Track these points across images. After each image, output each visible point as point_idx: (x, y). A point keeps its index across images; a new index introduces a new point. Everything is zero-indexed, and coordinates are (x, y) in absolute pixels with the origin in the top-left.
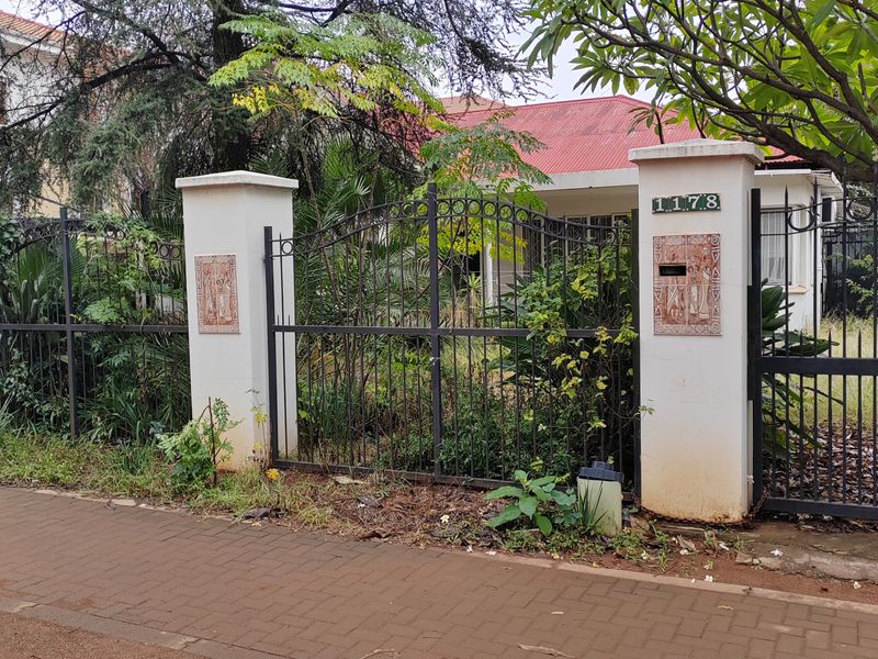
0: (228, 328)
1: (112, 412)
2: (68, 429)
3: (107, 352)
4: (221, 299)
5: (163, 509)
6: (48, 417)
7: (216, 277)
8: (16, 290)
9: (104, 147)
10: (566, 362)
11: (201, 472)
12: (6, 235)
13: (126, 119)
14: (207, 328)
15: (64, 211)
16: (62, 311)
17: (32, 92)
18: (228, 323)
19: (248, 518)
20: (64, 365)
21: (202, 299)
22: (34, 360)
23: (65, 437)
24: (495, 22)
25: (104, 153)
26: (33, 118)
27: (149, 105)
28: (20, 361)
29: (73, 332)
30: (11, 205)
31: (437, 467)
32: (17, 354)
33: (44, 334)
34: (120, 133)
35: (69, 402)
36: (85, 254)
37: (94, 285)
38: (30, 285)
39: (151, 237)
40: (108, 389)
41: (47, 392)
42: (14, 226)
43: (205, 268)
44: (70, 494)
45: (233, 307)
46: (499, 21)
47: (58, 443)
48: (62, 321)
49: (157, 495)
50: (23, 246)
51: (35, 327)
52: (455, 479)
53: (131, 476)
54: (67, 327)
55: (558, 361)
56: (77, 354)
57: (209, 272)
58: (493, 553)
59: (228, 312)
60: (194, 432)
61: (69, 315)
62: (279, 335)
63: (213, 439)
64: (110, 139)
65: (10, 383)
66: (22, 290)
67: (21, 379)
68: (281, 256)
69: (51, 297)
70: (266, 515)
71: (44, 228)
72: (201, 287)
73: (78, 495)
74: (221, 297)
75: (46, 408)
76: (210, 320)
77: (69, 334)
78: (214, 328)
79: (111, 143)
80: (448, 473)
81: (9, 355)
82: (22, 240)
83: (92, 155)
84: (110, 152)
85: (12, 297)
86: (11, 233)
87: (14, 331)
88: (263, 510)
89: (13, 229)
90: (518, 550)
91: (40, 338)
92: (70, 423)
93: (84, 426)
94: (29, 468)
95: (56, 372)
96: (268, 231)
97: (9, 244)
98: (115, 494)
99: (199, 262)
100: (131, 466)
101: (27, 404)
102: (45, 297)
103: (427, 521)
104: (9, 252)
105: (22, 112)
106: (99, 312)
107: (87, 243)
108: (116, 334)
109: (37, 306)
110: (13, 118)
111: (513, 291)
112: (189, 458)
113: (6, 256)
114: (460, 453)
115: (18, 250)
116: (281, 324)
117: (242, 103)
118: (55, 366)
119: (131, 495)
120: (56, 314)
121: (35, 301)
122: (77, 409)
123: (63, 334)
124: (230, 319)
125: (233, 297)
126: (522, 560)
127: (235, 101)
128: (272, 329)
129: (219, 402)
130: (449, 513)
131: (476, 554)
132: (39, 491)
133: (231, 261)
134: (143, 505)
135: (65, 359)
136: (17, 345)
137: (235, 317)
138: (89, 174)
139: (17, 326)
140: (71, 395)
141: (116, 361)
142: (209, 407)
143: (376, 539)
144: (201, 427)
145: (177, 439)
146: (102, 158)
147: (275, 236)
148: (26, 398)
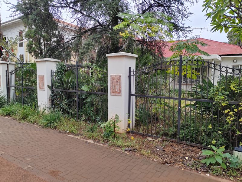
1: (87, 113)
2: (76, 117)
3: (86, 98)
4: (117, 87)
5: (101, 145)
6: (71, 113)
7: (116, 81)
8: (65, 82)
9: (87, 46)
10: (229, 112)
11: (111, 134)
12: (63, 68)
13: (92, 39)
14: (113, 94)
15: (77, 62)
16: (76, 87)
17: (70, 35)
18: (119, 93)
19: (126, 151)
20: (75, 101)
21: (112, 86)
22: (68, 99)
23: (75, 119)
24: (179, 18)
25: (87, 48)
26: (70, 41)
27: (98, 36)
28: (65, 99)
29: (78, 93)
30: (64, 61)
31: (179, 138)
32: (64, 97)
33: (71, 93)
34: (91, 43)
35: (76, 110)
36: (82, 73)
37: (84, 81)
38: (68, 80)
39: (99, 69)
40: (86, 107)
41: (71, 107)
42: (65, 66)
43: (113, 78)
44: (76, 137)
45: (120, 89)
46: (180, 18)
47: (74, 120)
48: (76, 90)
49: (99, 140)
50: (67, 71)
51: (69, 91)
52: (184, 142)
53: (92, 133)
54: (77, 91)
55: (226, 112)
56: (79, 98)
57: (114, 79)
58: (208, 175)
59: (119, 90)
60: (110, 123)
61: (77, 89)
62: (132, 97)
63: (114, 125)
64: (88, 44)
65: (63, 104)
66: (66, 81)
67: (65, 104)
68: (133, 75)
69: (73, 84)
70: (131, 150)
71: (72, 66)
72: (112, 83)
73: (78, 137)
74: (117, 86)
75: (71, 111)
76: (113, 92)
77: (77, 93)
78: (115, 94)
79: (88, 45)
80: (181, 140)
81: (63, 97)
82: (67, 69)
83: (83, 49)
84: (88, 48)
85: (64, 83)
86: (64, 67)
87: (64, 92)
88: (130, 149)
89: (65, 67)
90: (217, 175)
91: (70, 93)
92: (77, 115)
93: (80, 116)
94: (67, 128)
95: (73, 102)
97: (64, 70)
98: (88, 138)
99: (111, 76)
100: (92, 130)
101: (66, 110)
102: (72, 83)
103: (181, 158)
104: (63, 72)
105: (68, 39)
106: (85, 88)
107: (82, 70)
108: (89, 94)
109: (70, 86)
110: (65, 41)
111: (196, 86)
112: (108, 130)
113: (63, 73)
114: (185, 135)
115: (66, 71)
117: (122, 35)
118: (73, 101)
119: (92, 139)
120: (74, 88)
121: (69, 84)
122: (78, 112)
123: (75, 93)
124: (119, 92)
125: (120, 86)
127: (120, 34)
128: (130, 95)
129: (117, 115)
130: (188, 156)
131: (202, 175)
132: (69, 135)
133: (120, 76)
134: (96, 143)
135: (76, 99)
136: (65, 95)
137: (120, 91)
138: (83, 53)
139: (65, 91)
140: (77, 108)
141: (88, 100)
142: (114, 116)
143: (167, 164)
144: (111, 121)
145: (105, 125)
146: (86, 49)
147: (132, 70)
148: (66, 108)
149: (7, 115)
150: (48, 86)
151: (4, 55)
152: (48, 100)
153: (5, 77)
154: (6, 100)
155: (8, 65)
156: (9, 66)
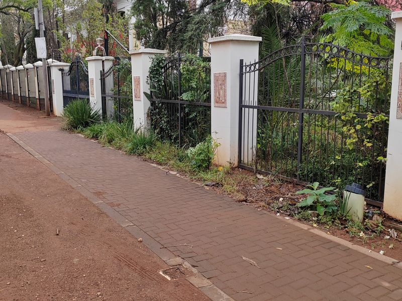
0: (223, 105)
1: (190, 137)
2: (178, 142)
3: (190, 113)
4: (221, 92)
7: (220, 82)
11: (206, 164)
14: (217, 105)
15: (179, 54)
18: (223, 103)
21: (215, 92)
23: (177, 146)
31: (298, 177)
32: (163, 111)
33: (173, 104)
35: (179, 132)
42: (164, 60)
43: (217, 78)
44: (159, 167)
45: (225, 96)
52: (305, 183)
54: (179, 102)
55: (345, 129)
57: (218, 80)
59: (223, 98)
60: (200, 147)
62: (243, 109)
67: (164, 121)
68: (245, 73)
72: (215, 87)
73: (162, 167)
76: (218, 101)
77: (179, 105)
78: (219, 105)
80: (303, 180)
90: (299, 220)
92: (179, 140)
96: (242, 61)
99: (216, 75)
100: (182, 159)
103: (272, 199)
106: (186, 96)
113: (160, 72)
115: (167, 70)
116: (248, 104)
119: (177, 171)
122: (181, 135)
124: (223, 101)
125: (225, 91)
126: (298, 224)
128: (242, 106)
131: (280, 218)
132: (152, 165)
133: (225, 75)
134: (178, 175)
137: (226, 100)
139: (164, 101)
140: (179, 129)
143: (244, 202)
147: (245, 64)
148: (167, 129)
149: (93, 137)
150: (145, 94)
151: (99, 46)
152: (146, 116)
153: (100, 81)
154: (101, 118)
155: (103, 61)
156: (105, 63)
